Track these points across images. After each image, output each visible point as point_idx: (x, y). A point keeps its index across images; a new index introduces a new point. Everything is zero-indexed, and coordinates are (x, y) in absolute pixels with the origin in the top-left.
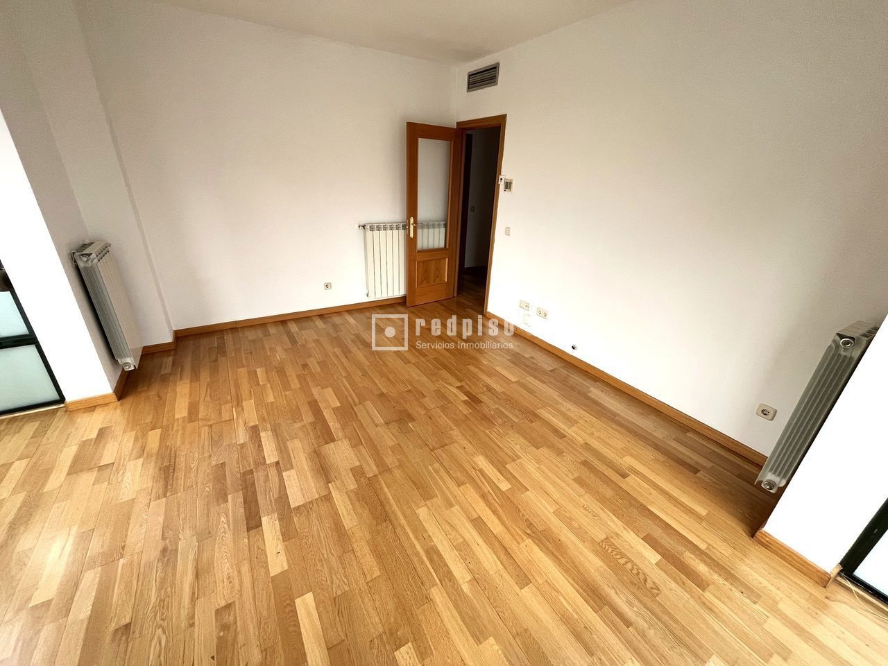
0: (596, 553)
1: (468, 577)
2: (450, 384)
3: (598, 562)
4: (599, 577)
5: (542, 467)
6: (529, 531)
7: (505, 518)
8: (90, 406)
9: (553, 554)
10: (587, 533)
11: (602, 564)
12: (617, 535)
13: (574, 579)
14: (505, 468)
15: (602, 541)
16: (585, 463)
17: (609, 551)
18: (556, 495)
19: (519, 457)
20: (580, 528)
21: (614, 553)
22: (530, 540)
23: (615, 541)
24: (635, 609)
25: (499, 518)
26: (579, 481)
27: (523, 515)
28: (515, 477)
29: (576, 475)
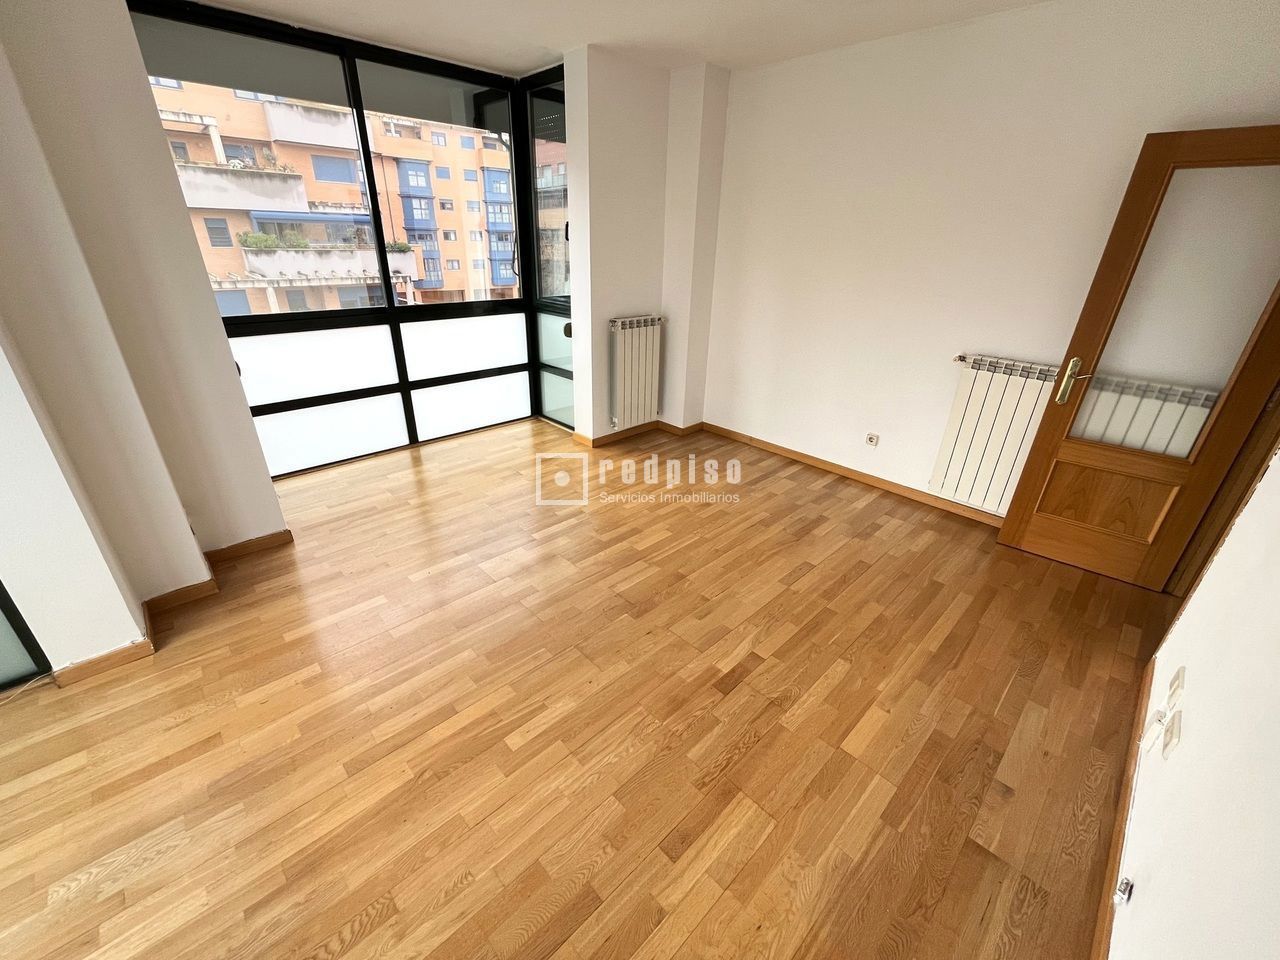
0: (371, 883)
3: (355, 882)
4: (331, 878)
5: (566, 802)
6: (427, 775)
7: (459, 739)
10: (413, 871)
11: (351, 888)
12: (400, 937)
13: (338, 836)
14: (556, 739)
15: (392, 899)
16: (588, 901)
17: (370, 909)
18: (496, 823)
19: (582, 762)
20: (426, 860)
21: (365, 919)
22: (413, 776)
23: (385, 933)
24: (264, 934)
25: (453, 736)
26: (534, 876)
27: (456, 768)
28: (534, 755)
29: (552, 871)
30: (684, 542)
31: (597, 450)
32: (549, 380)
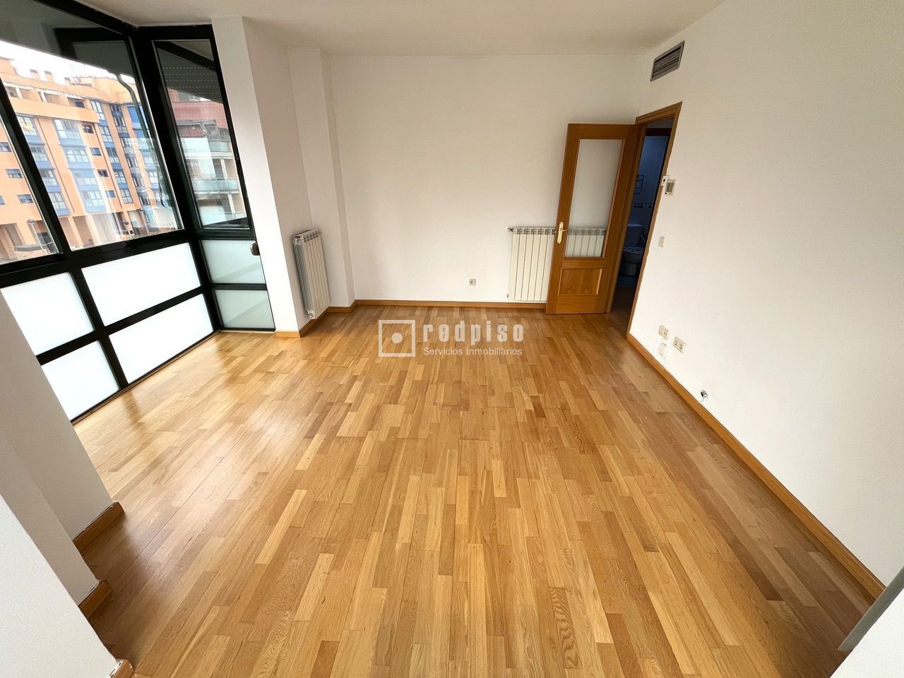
0: (538, 593)
1: (407, 540)
2: (527, 392)
3: (531, 599)
4: (519, 612)
5: (555, 497)
6: (487, 538)
7: (476, 517)
8: (286, 336)
9: (493, 567)
10: (545, 571)
11: (534, 605)
12: (579, 593)
13: (492, 597)
14: (515, 479)
15: (555, 588)
16: (610, 517)
17: (553, 600)
18: (545, 525)
19: (537, 477)
20: (543, 564)
21: (559, 605)
22: (482, 545)
23: (571, 598)
24: (531, 661)
25: (471, 515)
26: (584, 528)
27: (495, 524)
28: (516, 491)
29: (586, 519)
30: (436, 367)
31: (307, 339)
32: (224, 297)
